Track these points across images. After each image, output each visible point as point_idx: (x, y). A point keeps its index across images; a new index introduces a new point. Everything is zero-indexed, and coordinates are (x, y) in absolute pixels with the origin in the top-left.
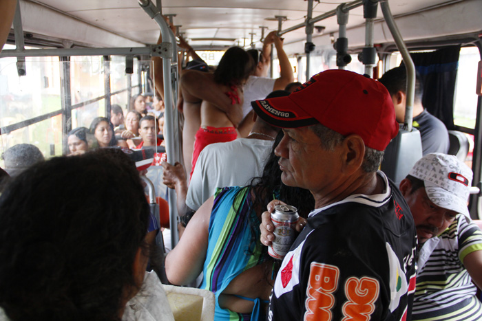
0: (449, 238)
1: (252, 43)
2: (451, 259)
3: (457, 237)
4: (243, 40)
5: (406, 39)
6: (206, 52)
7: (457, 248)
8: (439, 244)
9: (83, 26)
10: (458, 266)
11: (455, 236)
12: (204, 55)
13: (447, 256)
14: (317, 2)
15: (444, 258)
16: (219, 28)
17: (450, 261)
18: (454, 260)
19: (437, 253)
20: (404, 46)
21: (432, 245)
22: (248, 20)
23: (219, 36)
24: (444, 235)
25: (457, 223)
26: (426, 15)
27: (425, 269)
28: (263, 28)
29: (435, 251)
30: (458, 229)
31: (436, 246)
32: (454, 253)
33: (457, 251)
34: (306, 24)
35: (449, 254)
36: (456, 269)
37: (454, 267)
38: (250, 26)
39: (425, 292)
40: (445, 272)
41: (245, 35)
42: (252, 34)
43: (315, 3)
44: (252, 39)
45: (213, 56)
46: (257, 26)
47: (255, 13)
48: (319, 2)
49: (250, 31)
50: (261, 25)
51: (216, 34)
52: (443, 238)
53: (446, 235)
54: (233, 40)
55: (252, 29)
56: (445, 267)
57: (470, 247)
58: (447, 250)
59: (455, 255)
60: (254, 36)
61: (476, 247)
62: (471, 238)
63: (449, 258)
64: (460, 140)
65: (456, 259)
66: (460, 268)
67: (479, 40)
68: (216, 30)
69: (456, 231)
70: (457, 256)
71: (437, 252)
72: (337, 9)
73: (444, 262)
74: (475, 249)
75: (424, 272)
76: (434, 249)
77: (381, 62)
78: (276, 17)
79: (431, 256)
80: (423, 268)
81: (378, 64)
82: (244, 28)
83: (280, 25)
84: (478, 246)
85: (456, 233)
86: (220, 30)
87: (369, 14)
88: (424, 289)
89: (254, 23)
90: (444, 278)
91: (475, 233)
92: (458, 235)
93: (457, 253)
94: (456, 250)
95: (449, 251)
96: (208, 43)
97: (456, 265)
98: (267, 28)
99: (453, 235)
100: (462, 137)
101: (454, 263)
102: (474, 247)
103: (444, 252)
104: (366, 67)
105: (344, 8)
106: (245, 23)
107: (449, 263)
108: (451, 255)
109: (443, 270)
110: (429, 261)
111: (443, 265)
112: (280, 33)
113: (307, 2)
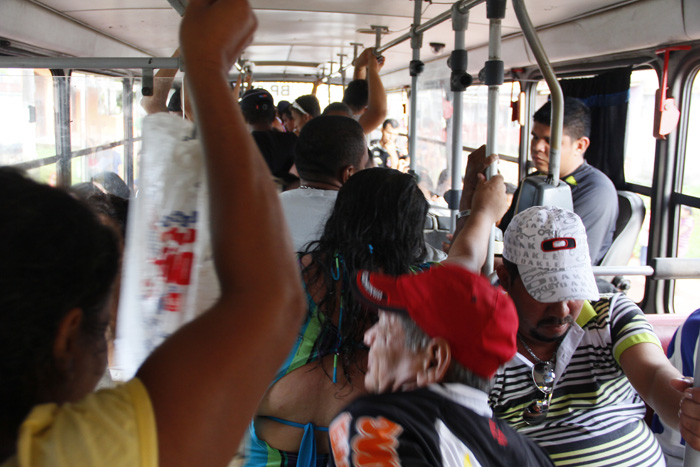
0: (598, 328)
1: (341, 68)
2: (603, 359)
3: (608, 326)
4: (329, 65)
5: (553, 60)
6: (278, 83)
7: (610, 341)
8: (585, 337)
9: (91, 35)
10: (613, 369)
11: (606, 323)
12: (275, 88)
13: (597, 355)
14: (428, 3)
15: (592, 357)
16: (292, 45)
17: (601, 361)
18: (607, 360)
19: (583, 352)
20: (551, 70)
21: (574, 340)
22: (336, 32)
23: (294, 59)
24: (591, 325)
25: (609, 306)
26: (584, 23)
27: (567, 376)
28: (356, 46)
29: (579, 349)
30: (610, 313)
31: (579, 341)
32: (605, 349)
33: (611, 346)
34: (411, 34)
35: (599, 352)
36: (611, 373)
37: (608, 370)
38: (338, 42)
39: (570, 410)
40: (595, 379)
41: (332, 58)
42: (342, 56)
43: (425, 4)
44: (341, 63)
45: (288, 90)
46: (347, 43)
47: (345, 21)
48: (431, 3)
49: (337, 50)
50: (353, 42)
51: (289, 55)
52: (590, 329)
53: (594, 324)
54: (315, 65)
55: (342, 46)
56: (593, 372)
57: (629, 339)
58: (596, 345)
59: (607, 352)
60: (344, 58)
61: (637, 338)
62: (630, 325)
63: (599, 358)
64: (633, 204)
65: (610, 358)
66: (617, 371)
67: (656, 59)
68: (288, 47)
69: (608, 316)
70: (611, 354)
71: (583, 350)
72: (452, 8)
73: (592, 365)
74: (636, 342)
75: (565, 380)
76: (577, 346)
77: (523, 94)
78: (373, 27)
79: (574, 357)
80: (563, 375)
81: (519, 97)
82: (331, 46)
83: (378, 40)
84: (640, 336)
85: (608, 320)
86: (295, 48)
87: (495, 12)
88: (567, 407)
89: (344, 37)
90: (594, 387)
91: (635, 318)
92: (611, 323)
93: (611, 350)
94: (608, 344)
95: (599, 347)
96: (279, 69)
97: (610, 367)
98: (361, 45)
99: (603, 323)
100: (635, 199)
101: (608, 364)
102: (633, 339)
103: (591, 350)
104: (490, 89)
105: (462, 7)
106: (332, 37)
107: (601, 365)
108: (603, 354)
109: (592, 376)
110: (571, 364)
111: (592, 368)
112: (379, 50)
113: (413, 3)
